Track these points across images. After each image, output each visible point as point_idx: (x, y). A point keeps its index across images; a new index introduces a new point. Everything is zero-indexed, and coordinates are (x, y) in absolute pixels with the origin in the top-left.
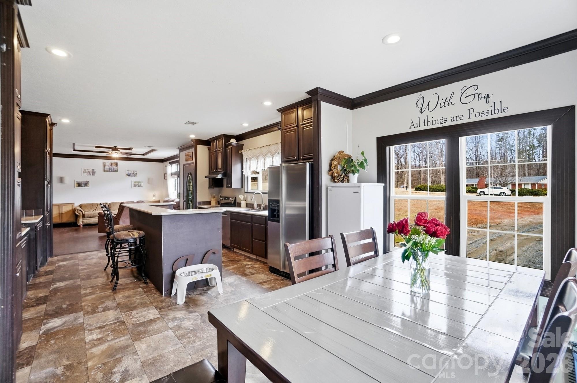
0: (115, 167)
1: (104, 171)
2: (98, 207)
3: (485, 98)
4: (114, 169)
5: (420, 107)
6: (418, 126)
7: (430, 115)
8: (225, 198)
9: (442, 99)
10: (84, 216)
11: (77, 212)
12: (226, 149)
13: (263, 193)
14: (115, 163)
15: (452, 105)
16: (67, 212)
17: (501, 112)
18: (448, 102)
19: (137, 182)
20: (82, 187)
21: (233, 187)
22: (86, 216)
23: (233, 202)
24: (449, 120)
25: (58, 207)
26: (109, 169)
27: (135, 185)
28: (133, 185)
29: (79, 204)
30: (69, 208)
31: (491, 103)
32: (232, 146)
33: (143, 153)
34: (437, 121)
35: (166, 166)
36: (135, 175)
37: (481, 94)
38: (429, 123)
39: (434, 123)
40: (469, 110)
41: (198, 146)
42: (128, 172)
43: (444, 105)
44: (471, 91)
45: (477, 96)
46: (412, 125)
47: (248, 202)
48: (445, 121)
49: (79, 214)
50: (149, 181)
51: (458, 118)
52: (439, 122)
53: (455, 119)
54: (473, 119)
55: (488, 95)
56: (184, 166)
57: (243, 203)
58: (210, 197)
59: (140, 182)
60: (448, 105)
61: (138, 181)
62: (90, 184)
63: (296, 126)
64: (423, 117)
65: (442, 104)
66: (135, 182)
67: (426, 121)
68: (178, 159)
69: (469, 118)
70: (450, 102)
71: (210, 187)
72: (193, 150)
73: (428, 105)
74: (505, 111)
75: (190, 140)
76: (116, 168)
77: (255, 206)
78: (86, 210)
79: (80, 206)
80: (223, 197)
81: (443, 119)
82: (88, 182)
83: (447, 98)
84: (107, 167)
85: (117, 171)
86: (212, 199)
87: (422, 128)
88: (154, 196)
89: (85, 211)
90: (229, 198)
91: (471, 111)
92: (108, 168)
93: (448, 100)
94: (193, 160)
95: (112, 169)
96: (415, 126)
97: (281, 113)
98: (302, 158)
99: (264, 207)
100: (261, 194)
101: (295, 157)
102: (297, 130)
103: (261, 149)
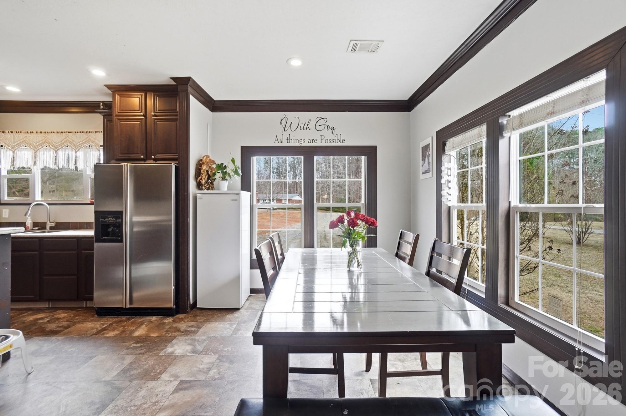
3: (331, 129)
5: (284, 126)
6: (282, 142)
7: (293, 134)
9: (302, 123)
13: (50, 204)
15: (309, 130)
17: (341, 142)
18: (306, 127)
24: (307, 141)
31: (335, 135)
34: (297, 141)
37: (329, 126)
38: (291, 141)
39: (295, 142)
40: (321, 136)
43: (303, 128)
44: (322, 122)
45: (326, 126)
46: (277, 140)
47: (3, 221)
48: (304, 142)
51: (313, 141)
52: (299, 142)
53: (311, 142)
54: (324, 144)
55: (333, 127)
60: (306, 129)
63: (144, 116)
64: (286, 134)
65: (302, 127)
67: (288, 138)
69: (321, 142)
70: (308, 127)
73: (291, 125)
74: (343, 142)
77: (29, 224)
81: (302, 140)
83: (305, 123)
87: (285, 144)
91: (323, 137)
93: (306, 125)
96: (280, 142)
97: (112, 91)
98: (154, 158)
99: (53, 226)
100: (46, 206)
101: (140, 155)
102: (144, 121)
103: (46, 135)
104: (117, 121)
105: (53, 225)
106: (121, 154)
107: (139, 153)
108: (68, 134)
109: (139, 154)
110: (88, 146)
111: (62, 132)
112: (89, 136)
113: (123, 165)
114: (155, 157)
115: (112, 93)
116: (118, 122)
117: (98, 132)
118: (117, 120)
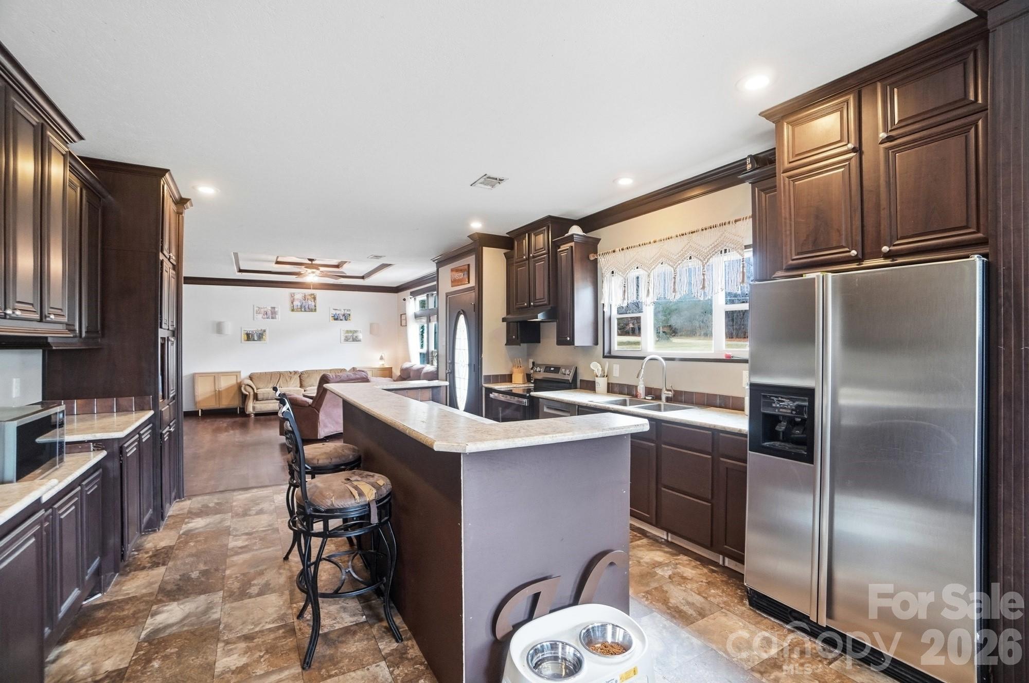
0: (311, 303)
1: (293, 310)
2: (281, 380)
4: (310, 307)
8: (548, 369)
10: (256, 397)
11: (245, 389)
12: (556, 252)
13: (666, 359)
14: (312, 295)
16: (228, 389)
19: (351, 331)
20: (254, 340)
21: (577, 343)
22: (260, 397)
23: (570, 378)
25: (212, 378)
26: (301, 306)
27: (346, 337)
28: (343, 338)
29: (249, 374)
30: (232, 381)
32: (572, 244)
33: (362, 275)
35: (404, 300)
36: (346, 317)
41: (484, 248)
42: (334, 312)
47: (613, 381)
49: (248, 393)
50: (373, 329)
56: (447, 296)
57: (601, 383)
58: (511, 364)
59: (356, 332)
61: (352, 329)
62: (267, 336)
63: (854, 150)
66: (347, 332)
68: (435, 283)
71: (509, 342)
72: (471, 260)
75: (465, 237)
76: (313, 304)
77: (641, 391)
78: (260, 385)
79: (251, 378)
80: (539, 366)
82: (265, 331)
84: (297, 303)
85: (315, 310)
86: (515, 370)
88: (382, 358)
89: (258, 387)
90: (557, 369)
92: (299, 304)
94: (469, 282)
95: (307, 307)
97: (773, 122)
98: (890, 251)
99: (670, 396)
100: (661, 362)
101: (847, 249)
102: (854, 164)
103: (662, 243)
104: (787, 182)
105: (670, 394)
106: (798, 254)
107: (844, 244)
108: (691, 235)
109: (844, 247)
110: (723, 252)
111: (683, 235)
112: (725, 231)
113: (814, 279)
114: (893, 248)
115: (773, 125)
116: (789, 183)
117: (739, 220)
118: (787, 179)
